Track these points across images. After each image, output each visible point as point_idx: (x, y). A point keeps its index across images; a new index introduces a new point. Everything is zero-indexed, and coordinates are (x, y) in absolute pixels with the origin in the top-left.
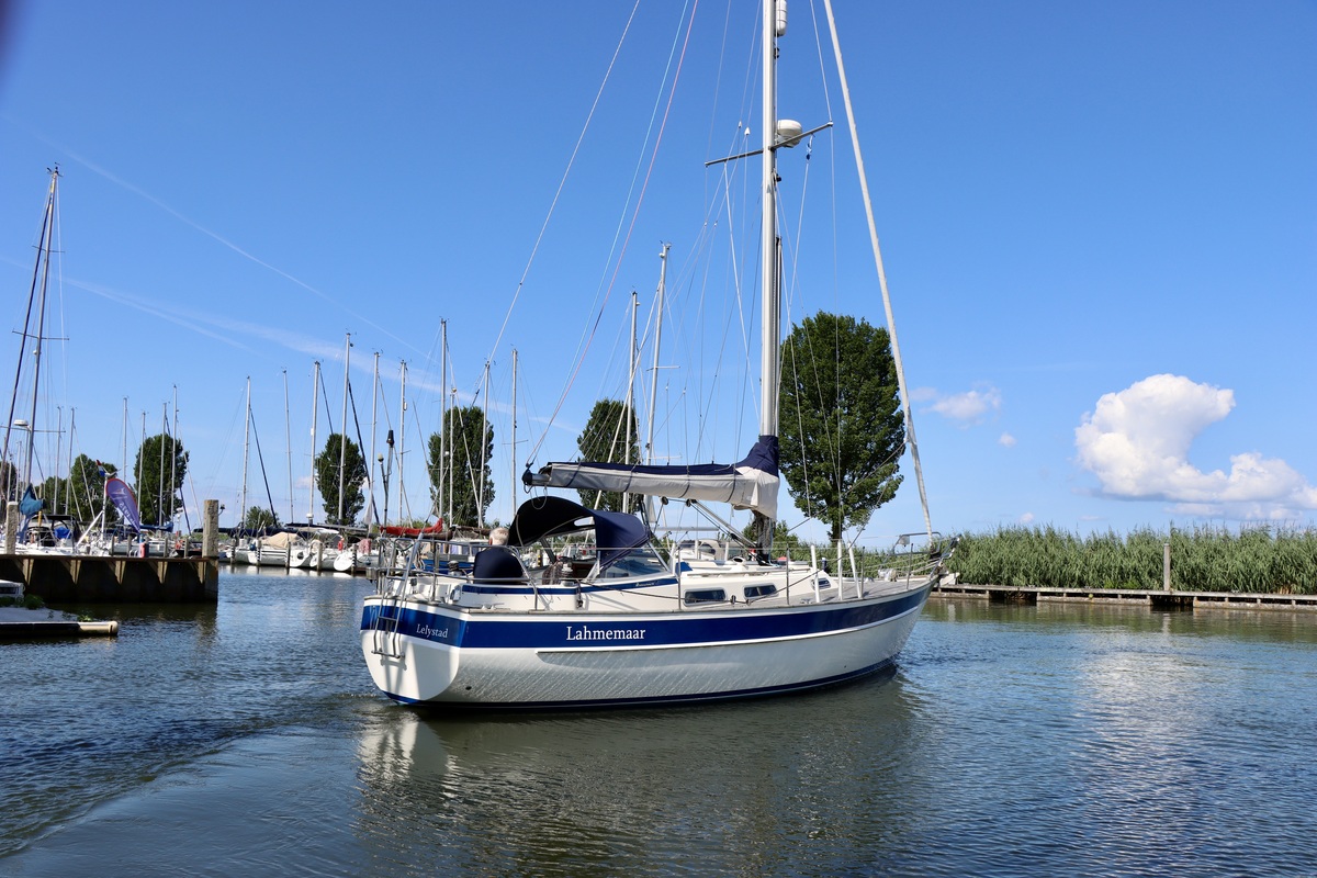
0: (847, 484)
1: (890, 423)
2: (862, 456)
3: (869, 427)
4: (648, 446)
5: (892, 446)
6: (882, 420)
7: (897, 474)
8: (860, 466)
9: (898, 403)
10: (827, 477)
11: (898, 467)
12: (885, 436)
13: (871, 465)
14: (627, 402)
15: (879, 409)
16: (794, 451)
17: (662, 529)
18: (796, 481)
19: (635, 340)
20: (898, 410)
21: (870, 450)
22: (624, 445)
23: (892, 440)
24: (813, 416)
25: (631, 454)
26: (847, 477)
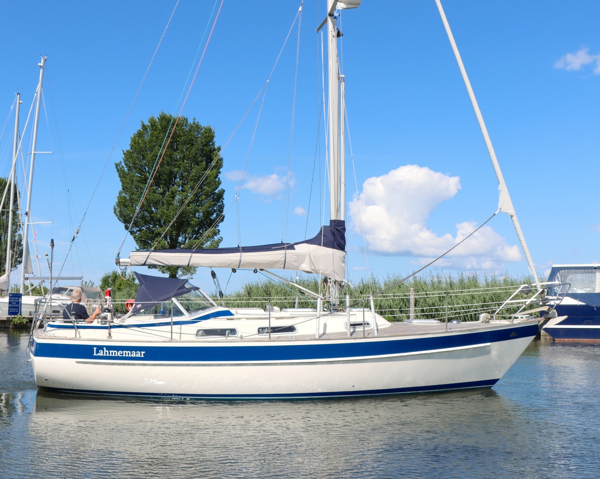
0: (181, 244)
1: (213, 198)
2: (192, 223)
3: (197, 201)
4: (27, 214)
5: (215, 215)
6: (208, 196)
7: (218, 236)
8: (189, 230)
9: (219, 183)
10: (166, 239)
11: (219, 231)
12: (209, 208)
13: (199, 229)
14: (10, 178)
15: (205, 187)
16: (141, 218)
17: (38, 278)
18: (141, 241)
19: (18, 130)
20: (219, 188)
21: (198, 218)
22: (8, 212)
23: (215, 211)
24: (154, 192)
25: (13, 219)
26: (180, 239)
